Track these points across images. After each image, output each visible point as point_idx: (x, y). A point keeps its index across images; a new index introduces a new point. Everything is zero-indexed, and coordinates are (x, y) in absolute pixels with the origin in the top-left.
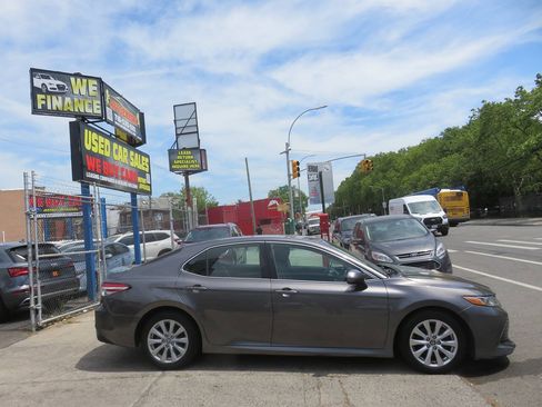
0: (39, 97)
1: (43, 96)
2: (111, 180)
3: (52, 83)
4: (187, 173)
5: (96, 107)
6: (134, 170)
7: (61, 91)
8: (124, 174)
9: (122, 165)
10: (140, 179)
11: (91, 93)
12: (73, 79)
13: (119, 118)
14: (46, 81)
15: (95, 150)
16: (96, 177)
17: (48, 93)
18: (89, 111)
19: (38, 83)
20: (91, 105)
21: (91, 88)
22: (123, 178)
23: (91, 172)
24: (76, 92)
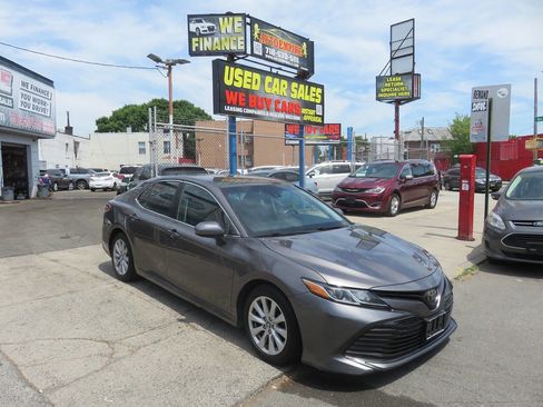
0: (194, 40)
1: (197, 39)
2: (259, 112)
3: (204, 26)
4: (398, 102)
5: (240, 43)
6: (296, 102)
7: (211, 33)
8: (280, 106)
9: (277, 98)
10: (304, 111)
11: (237, 30)
12: (221, 19)
13: (273, 52)
14: (199, 25)
15: (237, 85)
16: (239, 110)
17: (201, 36)
18: (234, 48)
19: (193, 27)
20: (236, 42)
21: (237, 25)
22: (277, 110)
23: (231, 105)
24: (223, 31)
